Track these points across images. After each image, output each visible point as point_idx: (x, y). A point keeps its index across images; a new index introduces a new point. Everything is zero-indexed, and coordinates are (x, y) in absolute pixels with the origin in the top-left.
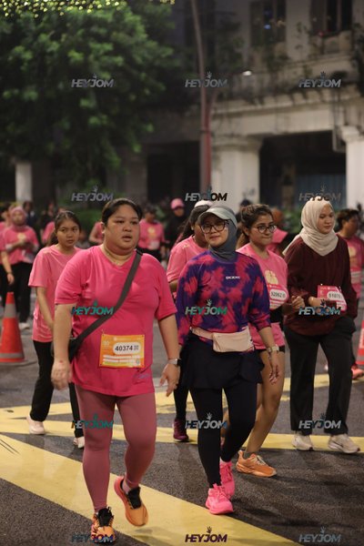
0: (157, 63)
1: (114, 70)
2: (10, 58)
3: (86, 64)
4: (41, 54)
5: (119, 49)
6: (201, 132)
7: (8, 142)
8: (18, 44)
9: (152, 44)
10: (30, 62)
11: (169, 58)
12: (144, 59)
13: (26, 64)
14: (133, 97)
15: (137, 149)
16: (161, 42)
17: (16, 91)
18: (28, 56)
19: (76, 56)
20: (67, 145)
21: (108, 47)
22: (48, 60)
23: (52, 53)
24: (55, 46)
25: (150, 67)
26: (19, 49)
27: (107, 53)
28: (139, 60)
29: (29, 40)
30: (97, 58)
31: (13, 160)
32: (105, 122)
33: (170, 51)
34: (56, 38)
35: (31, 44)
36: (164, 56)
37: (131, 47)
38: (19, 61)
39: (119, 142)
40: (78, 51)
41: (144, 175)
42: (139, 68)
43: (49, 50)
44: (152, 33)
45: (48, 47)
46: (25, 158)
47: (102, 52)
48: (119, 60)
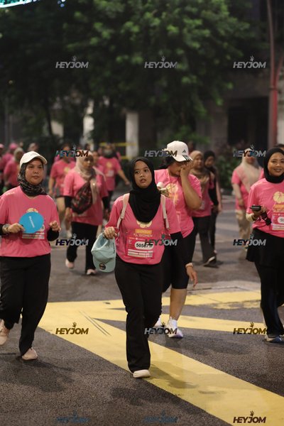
0: (237, 35)
1: (203, 40)
2: (122, 31)
3: (181, 35)
4: (146, 28)
5: (207, 24)
6: (270, 89)
7: (120, 96)
8: (129, 20)
9: (233, 20)
10: (137, 34)
11: (247, 31)
12: (226, 31)
13: (134, 36)
14: (217, 62)
15: (219, 102)
16: (241, 18)
17: (126, 57)
18: (136, 29)
19: (173, 29)
20: (164, 98)
21: (199, 22)
22: (152, 33)
23: (154, 27)
24: (157, 22)
25: (231, 38)
26: (129, 24)
27: (198, 27)
28: (222, 32)
29: (137, 17)
30: (189, 31)
31: (124, 110)
32: (195, 81)
33: (247, 26)
34: (158, 15)
35: (139, 20)
36: (242, 29)
37: (216, 22)
38: (129, 33)
39: (206, 97)
40: (174, 25)
41: (225, 123)
42: (223, 39)
43: (152, 25)
44: (233, 11)
45: (151, 22)
46: (133, 109)
47: (194, 26)
48: (207, 32)
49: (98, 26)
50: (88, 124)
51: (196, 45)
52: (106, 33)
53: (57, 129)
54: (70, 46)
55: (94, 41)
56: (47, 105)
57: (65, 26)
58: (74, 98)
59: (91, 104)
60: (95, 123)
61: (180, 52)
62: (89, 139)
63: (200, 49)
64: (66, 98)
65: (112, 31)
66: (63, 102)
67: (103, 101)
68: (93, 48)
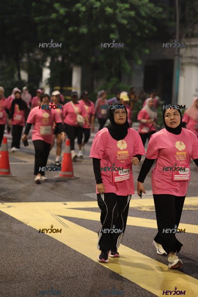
0: (153, 16)
1: (130, 18)
2: (74, 10)
3: (114, 15)
4: (90, 8)
5: (133, 7)
6: (176, 55)
7: (70, 55)
8: (78, 2)
9: (151, 5)
10: (84, 12)
11: (160, 13)
12: (146, 13)
13: (82, 14)
14: (139, 34)
15: (140, 62)
16: (156, 4)
17: (76, 28)
18: (83, 9)
19: (109, 10)
20: (101, 58)
21: (127, 6)
22: (94, 12)
23: (96, 8)
24: (98, 4)
25: (149, 18)
26: (78, 5)
27: (126, 9)
28: (143, 14)
30: (120, 12)
31: (72, 65)
33: (160, 10)
35: (85, 2)
36: (157, 12)
37: (139, 6)
38: (78, 12)
39: (130, 57)
40: (110, 7)
41: (142, 77)
42: (143, 18)
43: (95, 6)
45: (94, 4)
46: (78, 64)
47: (123, 8)
48: (132, 13)
49: (57, 5)
50: (46, 73)
51: (125, 22)
52: (62, 11)
53: (24, 76)
54: (37, 19)
55: (54, 16)
56: (18, 59)
57: (34, 4)
58: (36, 55)
59: (49, 60)
60: (51, 73)
61: (114, 26)
62: (47, 84)
63: (127, 24)
64: (31, 55)
65: (66, 9)
66: (29, 57)
67: (57, 57)
68: (53, 21)
